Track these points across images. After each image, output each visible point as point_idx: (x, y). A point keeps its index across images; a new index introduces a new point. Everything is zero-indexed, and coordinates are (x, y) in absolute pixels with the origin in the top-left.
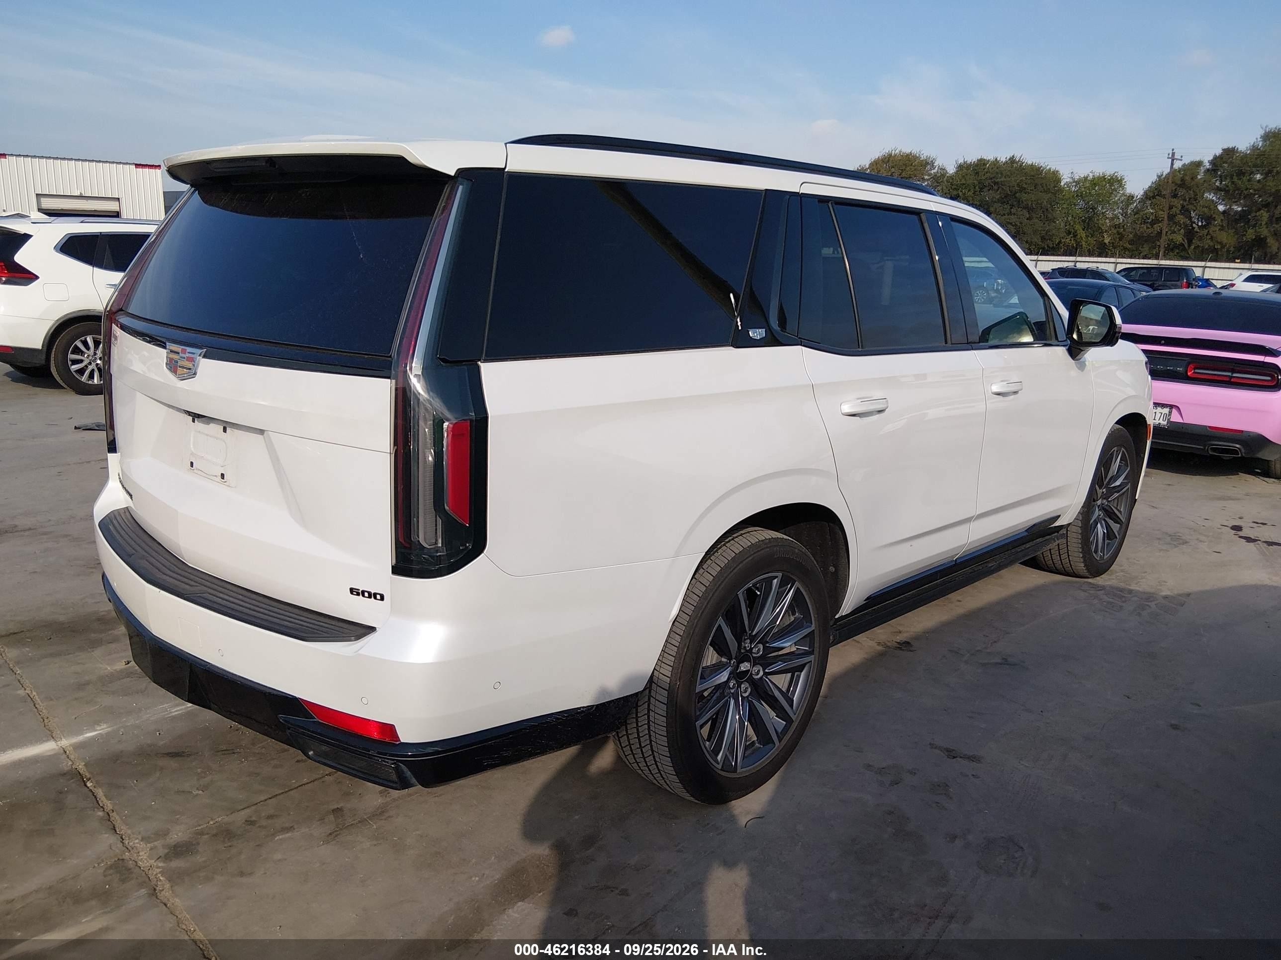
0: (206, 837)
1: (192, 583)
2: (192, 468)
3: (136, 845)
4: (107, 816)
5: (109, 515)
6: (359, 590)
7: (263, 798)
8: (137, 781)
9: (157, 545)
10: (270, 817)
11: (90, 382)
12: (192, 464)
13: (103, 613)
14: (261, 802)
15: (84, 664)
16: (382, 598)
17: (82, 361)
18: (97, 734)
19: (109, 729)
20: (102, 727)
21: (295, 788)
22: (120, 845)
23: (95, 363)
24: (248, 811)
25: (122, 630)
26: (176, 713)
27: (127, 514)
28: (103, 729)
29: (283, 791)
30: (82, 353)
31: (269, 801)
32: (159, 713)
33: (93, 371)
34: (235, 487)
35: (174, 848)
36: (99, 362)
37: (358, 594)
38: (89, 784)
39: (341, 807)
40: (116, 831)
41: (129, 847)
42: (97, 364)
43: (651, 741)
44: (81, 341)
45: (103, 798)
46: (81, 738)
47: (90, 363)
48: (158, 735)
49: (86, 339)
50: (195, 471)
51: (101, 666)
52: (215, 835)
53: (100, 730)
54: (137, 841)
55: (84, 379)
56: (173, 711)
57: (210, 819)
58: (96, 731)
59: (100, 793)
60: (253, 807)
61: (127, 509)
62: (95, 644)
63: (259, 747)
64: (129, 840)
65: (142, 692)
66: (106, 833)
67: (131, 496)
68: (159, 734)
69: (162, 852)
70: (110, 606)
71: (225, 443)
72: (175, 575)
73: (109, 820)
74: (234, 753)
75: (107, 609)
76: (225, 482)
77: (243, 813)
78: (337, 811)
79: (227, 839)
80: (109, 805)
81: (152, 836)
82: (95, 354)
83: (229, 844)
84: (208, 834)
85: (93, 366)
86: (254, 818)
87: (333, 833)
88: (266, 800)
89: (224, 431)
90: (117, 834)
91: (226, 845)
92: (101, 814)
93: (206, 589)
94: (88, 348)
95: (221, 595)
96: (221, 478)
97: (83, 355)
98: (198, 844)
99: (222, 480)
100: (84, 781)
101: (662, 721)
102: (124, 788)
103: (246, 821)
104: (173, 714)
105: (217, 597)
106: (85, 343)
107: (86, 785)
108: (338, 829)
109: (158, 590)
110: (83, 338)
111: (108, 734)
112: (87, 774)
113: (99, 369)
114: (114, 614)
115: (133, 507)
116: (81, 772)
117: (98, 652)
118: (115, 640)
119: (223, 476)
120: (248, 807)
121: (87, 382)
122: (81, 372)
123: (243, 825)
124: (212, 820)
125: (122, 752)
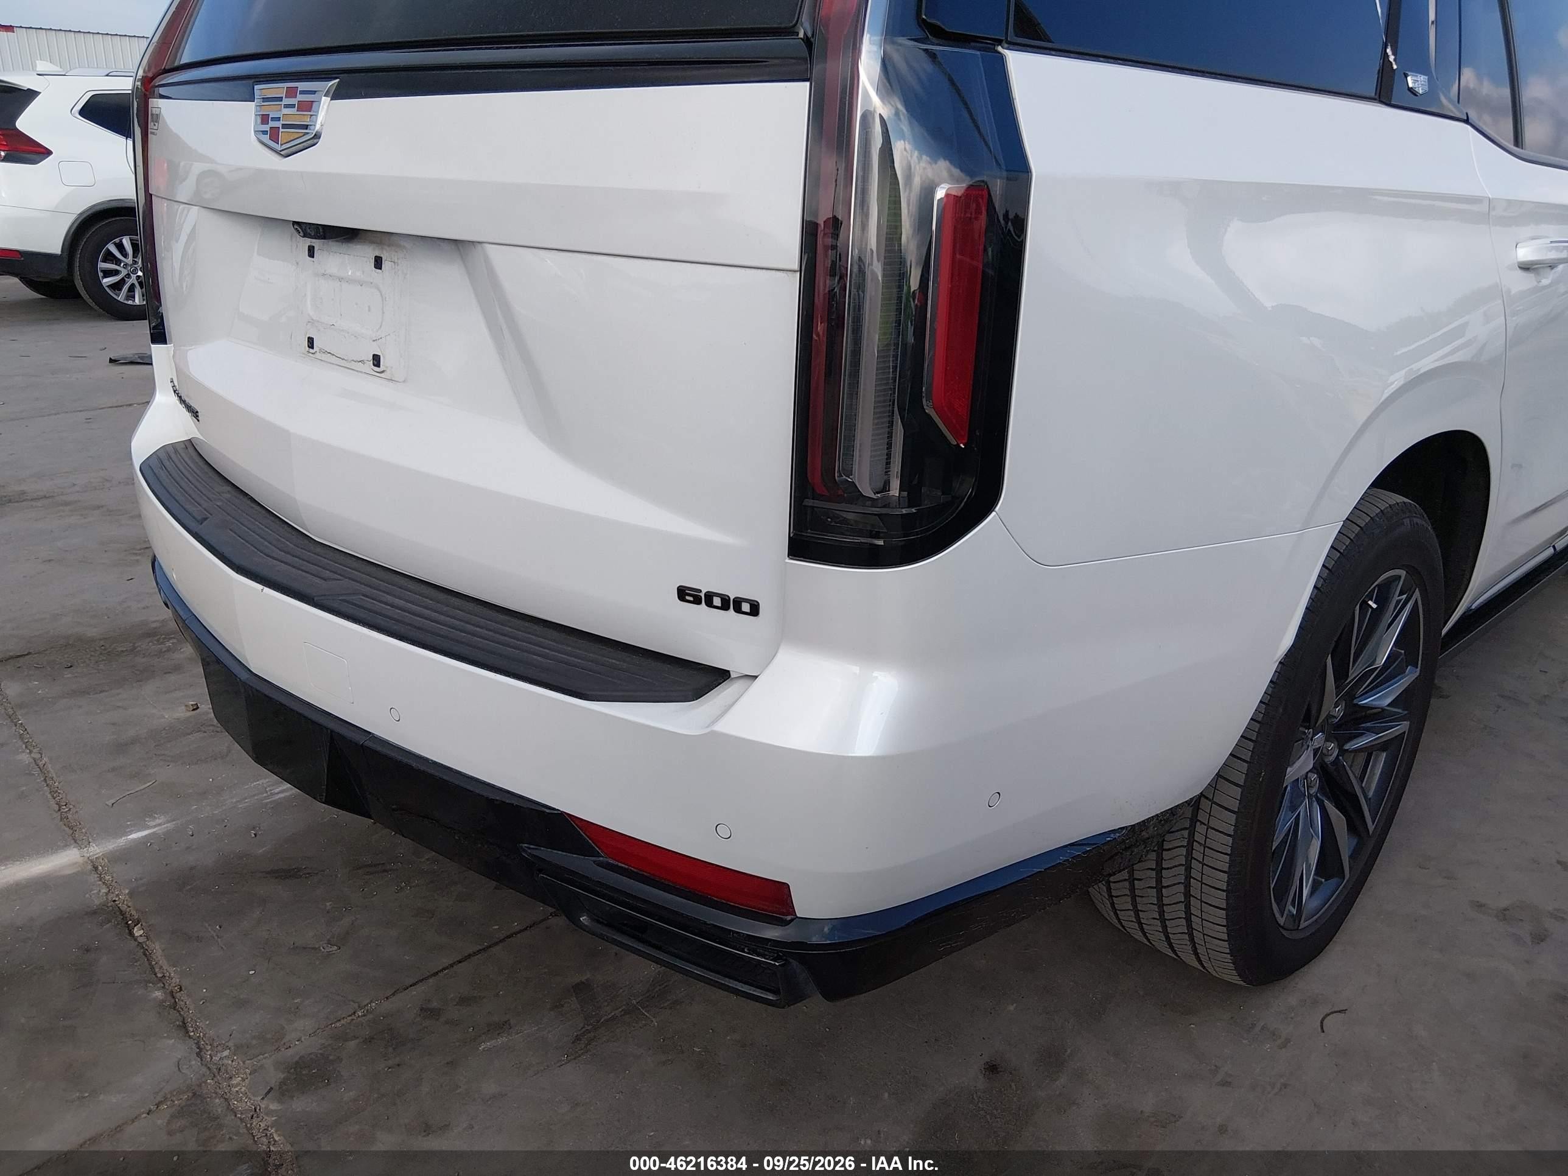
0: (352, 1044)
1: (327, 574)
2: (311, 351)
3: (225, 1061)
4: (169, 998)
5: (157, 453)
6: (700, 591)
7: (446, 962)
8: (220, 927)
9: (249, 502)
10: (464, 1001)
11: (130, 302)
12: (311, 342)
13: (154, 625)
14: (444, 969)
15: (125, 709)
16: (755, 610)
17: (117, 272)
18: (149, 834)
19: (169, 825)
20: (158, 821)
21: (501, 941)
22: (195, 1062)
23: (136, 275)
24: (421, 988)
25: (188, 650)
26: (282, 795)
27: (191, 450)
28: (160, 825)
29: (481, 948)
30: (118, 262)
31: (458, 968)
32: (254, 795)
33: (132, 286)
34: (404, 381)
35: (295, 1069)
36: (140, 273)
37: (697, 601)
38: (138, 932)
39: (586, 980)
40: (187, 1032)
41: (211, 1066)
42: (139, 277)
43: (1188, 877)
44: (115, 244)
45: (163, 962)
46: (122, 841)
47: (128, 276)
48: (253, 836)
49: (121, 241)
50: (318, 355)
51: (154, 711)
52: (369, 1040)
53: (155, 826)
54: (226, 1053)
55: (121, 297)
56: (277, 791)
57: (356, 1005)
58: (149, 828)
59: (157, 948)
60: (431, 980)
61: (190, 444)
62: (144, 675)
63: (428, 859)
64: (212, 1050)
65: (222, 758)
66: (168, 1037)
67: (195, 414)
68: (255, 835)
69: (274, 1077)
70: (168, 614)
71: (380, 292)
72: (289, 559)
73: (174, 1009)
74: (385, 871)
75: (161, 618)
76: (382, 372)
77: (414, 992)
78: (581, 989)
79: (390, 1049)
80: (174, 977)
81: (254, 1042)
82: (135, 262)
83: (397, 1060)
84: (355, 1038)
85: (133, 279)
86: (435, 1004)
87: (583, 1034)
88: (452, 966)
89: (376, 267)
90: (190, 1037)
91: (390, 1063)
92: (158, 994)
93: (357, 586)
94: (125, 255)
95: (389, 598)
96: (374, 365)
97: (118, 264)
98: (339, 1059)
99: (376, 369)
100: (128, 926)
101: (1224, 843)
102: (199, 939)
103: (421, 1009)
104: (277, 797)
105: (381, 602)
106: (120, 247)
107: (131, 934)
108: (589, 1028)
109: (259, 587)
110: (117, 240)
111: (168, 835)
112: (133, 913)
113: (141, 284)
114: (173, 625)
115: (201, 438)
116: (124, 908)
117: (149, 688)
118: (177, 668)
119: (376, 360)
120: (421, 981)
121: (126, 302)
122: (117, 286)
123: (418, 1019)
124: (360, 1008)
125: (192, 868)
